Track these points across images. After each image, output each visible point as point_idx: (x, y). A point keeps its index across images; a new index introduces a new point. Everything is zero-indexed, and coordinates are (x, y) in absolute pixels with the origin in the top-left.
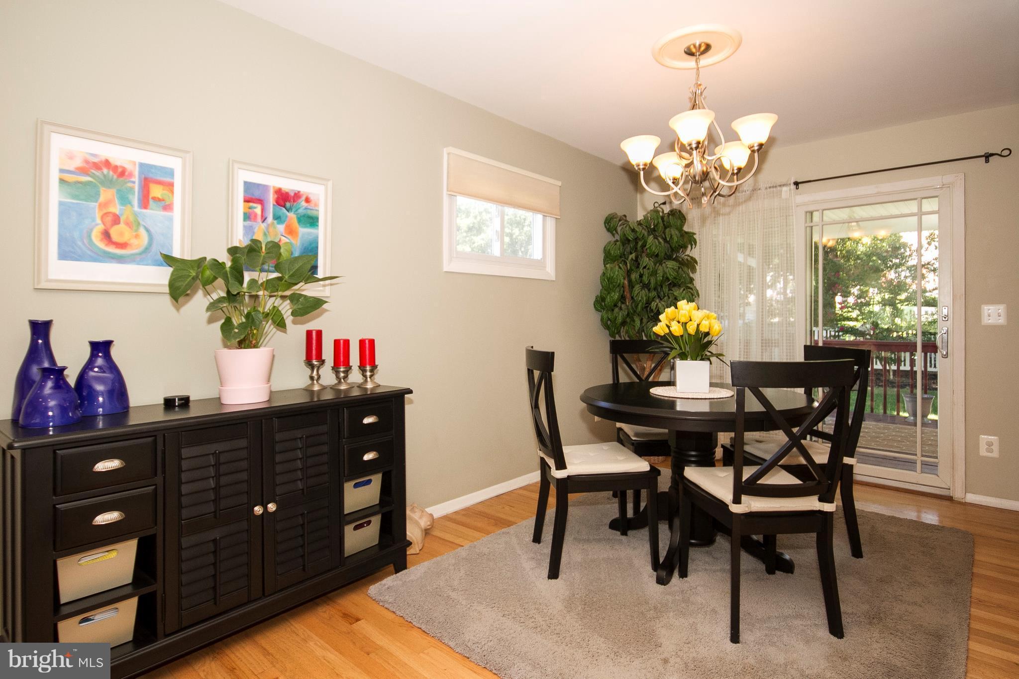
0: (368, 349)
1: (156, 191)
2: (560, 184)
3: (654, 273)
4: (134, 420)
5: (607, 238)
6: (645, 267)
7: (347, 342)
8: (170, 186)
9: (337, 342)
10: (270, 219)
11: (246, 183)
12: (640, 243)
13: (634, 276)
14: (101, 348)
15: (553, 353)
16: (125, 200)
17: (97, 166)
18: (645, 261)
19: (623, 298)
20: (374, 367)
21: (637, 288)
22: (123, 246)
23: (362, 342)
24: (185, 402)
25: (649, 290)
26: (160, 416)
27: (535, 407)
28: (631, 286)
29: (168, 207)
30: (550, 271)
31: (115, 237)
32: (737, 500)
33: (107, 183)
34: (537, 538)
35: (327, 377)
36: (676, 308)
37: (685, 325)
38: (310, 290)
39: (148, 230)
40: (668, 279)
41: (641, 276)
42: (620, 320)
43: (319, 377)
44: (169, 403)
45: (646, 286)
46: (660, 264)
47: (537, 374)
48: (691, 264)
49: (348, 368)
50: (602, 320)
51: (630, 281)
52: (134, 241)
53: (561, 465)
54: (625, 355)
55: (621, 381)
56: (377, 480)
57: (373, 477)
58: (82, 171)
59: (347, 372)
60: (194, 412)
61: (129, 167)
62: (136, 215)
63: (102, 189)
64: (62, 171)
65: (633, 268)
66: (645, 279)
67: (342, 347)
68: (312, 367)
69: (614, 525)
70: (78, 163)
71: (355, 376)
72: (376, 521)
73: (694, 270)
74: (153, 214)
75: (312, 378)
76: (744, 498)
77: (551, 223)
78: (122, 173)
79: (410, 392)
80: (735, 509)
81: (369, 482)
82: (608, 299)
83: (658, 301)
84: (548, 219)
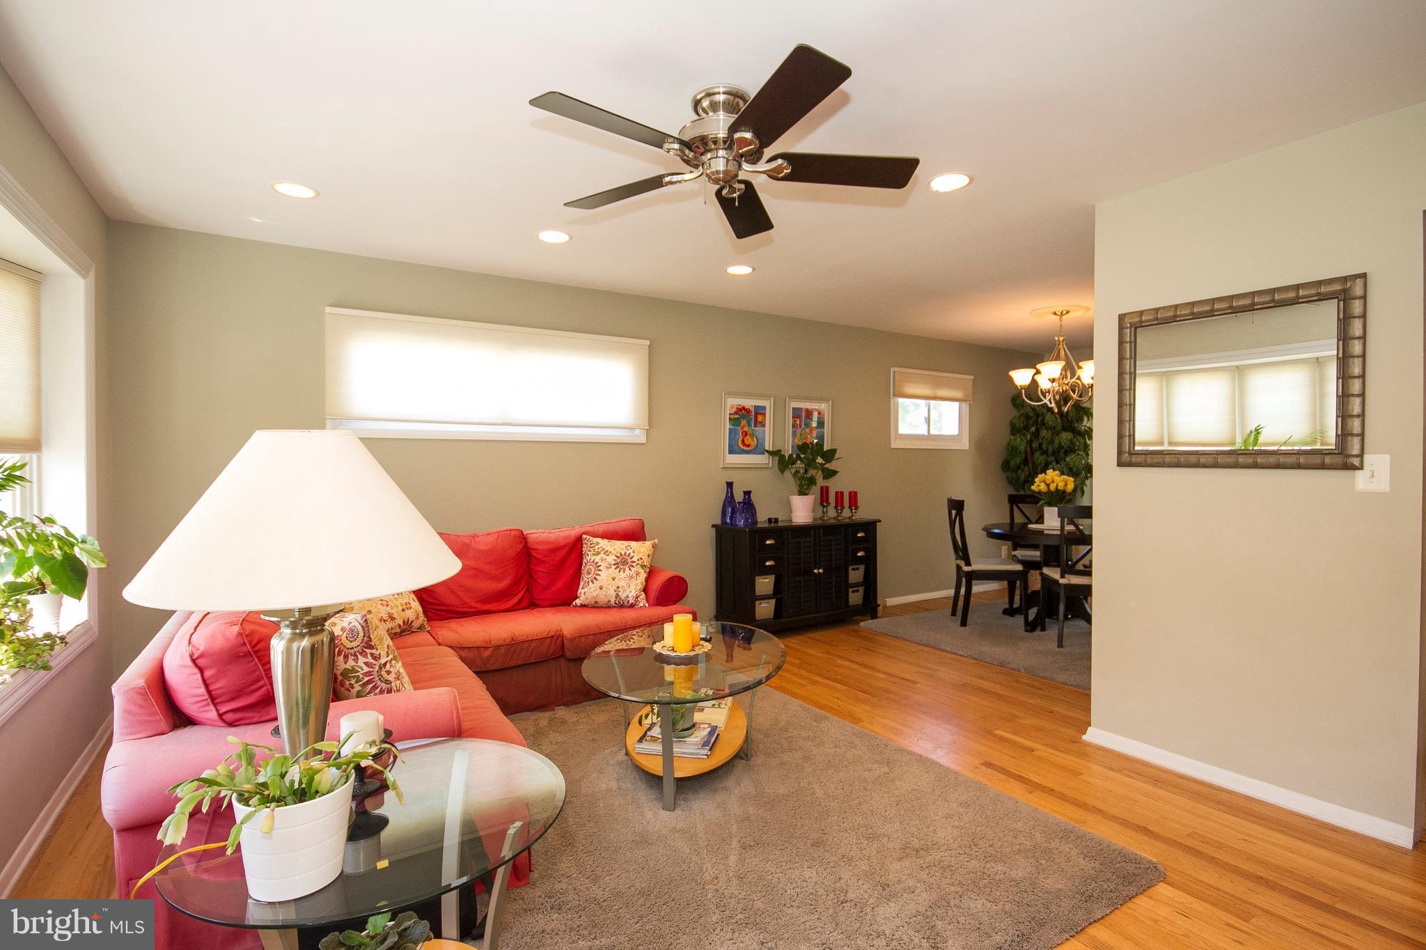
0: (853, 496)
1: (760, 418)
2: (972, 377)
3: (1052, 442)
4: (759, 526)
5: (1014, 413)
6: (1043, 438)
7: (842, 493)
8: (764, 414)
9: (837, 493)
10: (803, 426)
11: (793, 408)
12: (1040, 419)
13: (1035, 445)
14: (748, 493)
15: (963, 501)
16: (749, 425)
17: (740, 410)
18: (1044, 433)
19: (1026, 461)
20: (857, 508)
21: (1037, 454)
22: (748, 446)
23: (850, 493)
24: (776, 520)
25: (1047, 455)
26: (766, 525)
27: (953, 532)
28: (1032, 453)
29: (764, 426)
30: (965, 444)
31: (746, 442)
32: (1062, 577)
33: (743, 417)
34: (954, 613)
35: (832, 512)
36: (1046, 474)
37: (1048, 485)
38: (831, 466)
39: (756, 437)
40: (1063, 448)
41: (1040, 444)
42: (1022, 477)
43: (827, 512)
44: (770, 520)
45: (1045, 452)
46: (1058, 435)
47: (954, 512)
48: (1089, 433)
49: (843, 508)
50: (1007, 478)
51: (1031, 448)
52: (752, 443)
53: (968, 563)
54: (1020, 505)
55: (1016, 521)
56: (862, 567)
57: (860, 566)
58: (736, 413)
59: (842, 510)
60: (780, 524)
61: (750, 408)
62: (753, 430)
63: (742, 420)
64: (730, 414)
65: (1033, 438)
66: (1044, 446)
67: (839, 496)
68: (824, 506)
69: (1005, 612)
70: (734, 410)
71: (846, 513)
72: (861, 589)
73: (1090, 438)
74: (759, 429)
75: (823, 512)
76: (1066, 576)
77: (966, 406)
78: (748, 411)
79: (880, 521)
80: (1062, 581)
81: (858, 569)
82: (1012, 463)
83: (1054, 464)
84: (963, 404)
